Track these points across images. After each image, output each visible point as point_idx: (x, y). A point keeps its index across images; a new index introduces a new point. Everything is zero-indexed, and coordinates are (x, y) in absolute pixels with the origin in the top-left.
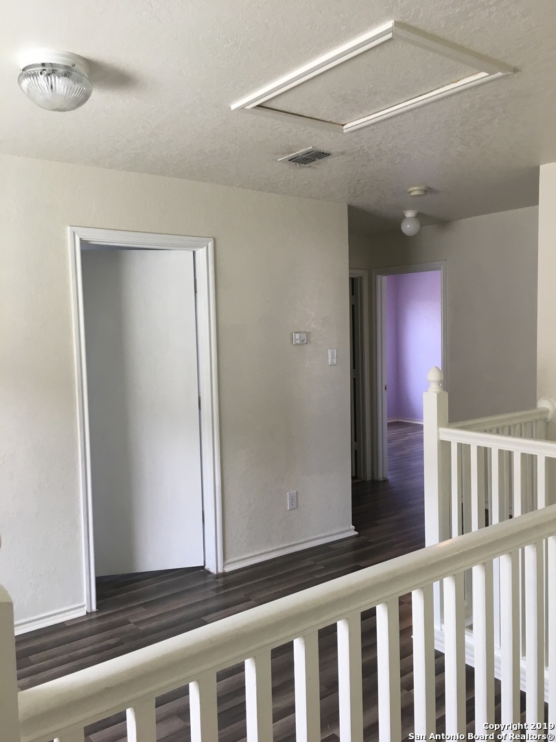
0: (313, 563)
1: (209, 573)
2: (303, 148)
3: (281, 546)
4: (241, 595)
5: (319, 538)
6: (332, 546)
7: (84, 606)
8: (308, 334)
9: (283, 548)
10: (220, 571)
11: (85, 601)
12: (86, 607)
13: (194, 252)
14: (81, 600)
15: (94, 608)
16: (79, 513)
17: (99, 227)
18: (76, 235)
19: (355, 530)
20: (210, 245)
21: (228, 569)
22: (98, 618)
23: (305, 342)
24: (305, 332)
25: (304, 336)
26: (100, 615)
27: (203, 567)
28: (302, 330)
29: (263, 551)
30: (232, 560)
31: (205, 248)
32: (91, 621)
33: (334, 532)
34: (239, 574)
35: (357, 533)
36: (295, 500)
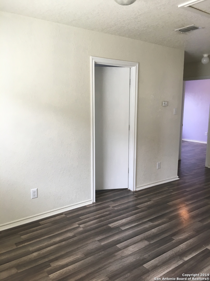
0: (168, 189)
1: (130, 191)
2: (189, 25)
3: (154, 182)
4: (147, 199)
5: (167, 180)
6: (172, 183)
7: (91, 200)
8: (168, 102)
9: (155, 183)
10: (135, 190)
11: (92, 199)
12: (92, 201)
13: (130, 68)
14: (91, 198)
15: (95, 201)
16: (91, 166)
17: (101, 57)
18: (93, 60)
19: (179, 178)
20: (137, 65)
21: (138, 190)
22: (96, 205)
23: (167, 105)
24: (166, 101)
25: (166, 103)
26: (97, 204)
27: (127, 189)
28: (166, 100)
29: (148, 184)
30: (139, 186)
31: (136, 66)
32: (93, 206)
33: (172, 178)
34: (142, 192)
35: (179, 179)
36: (160, 165)
